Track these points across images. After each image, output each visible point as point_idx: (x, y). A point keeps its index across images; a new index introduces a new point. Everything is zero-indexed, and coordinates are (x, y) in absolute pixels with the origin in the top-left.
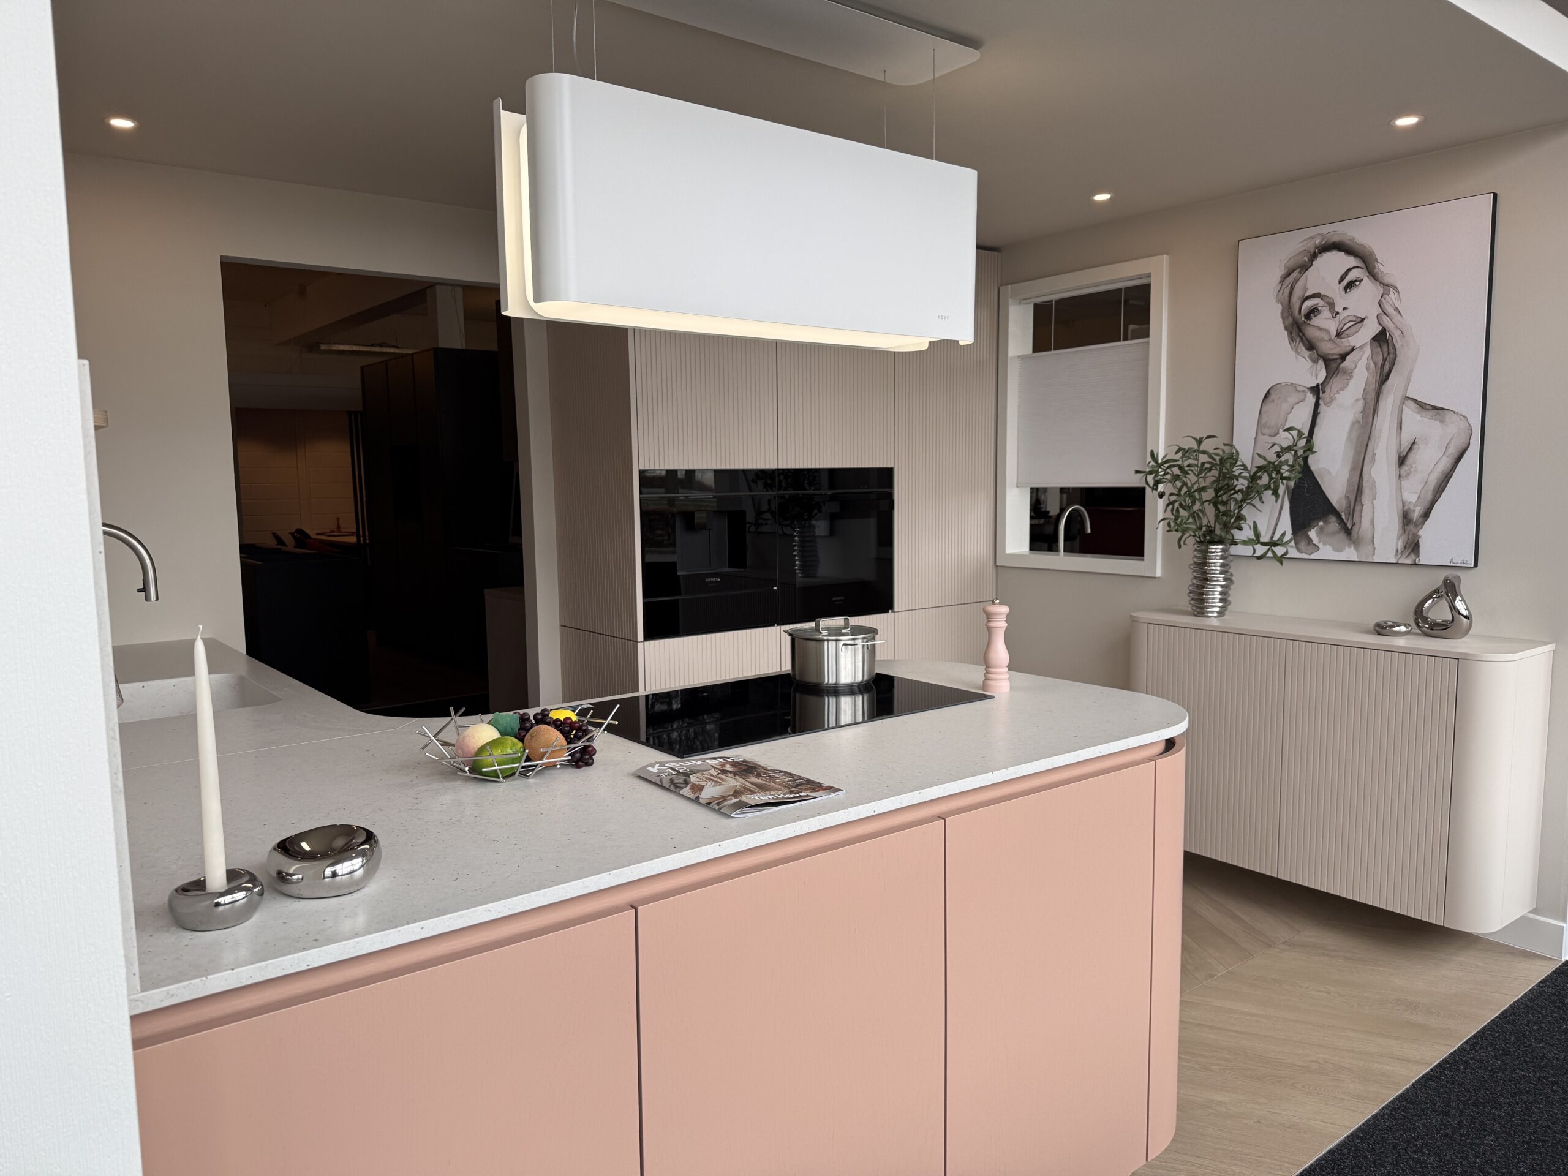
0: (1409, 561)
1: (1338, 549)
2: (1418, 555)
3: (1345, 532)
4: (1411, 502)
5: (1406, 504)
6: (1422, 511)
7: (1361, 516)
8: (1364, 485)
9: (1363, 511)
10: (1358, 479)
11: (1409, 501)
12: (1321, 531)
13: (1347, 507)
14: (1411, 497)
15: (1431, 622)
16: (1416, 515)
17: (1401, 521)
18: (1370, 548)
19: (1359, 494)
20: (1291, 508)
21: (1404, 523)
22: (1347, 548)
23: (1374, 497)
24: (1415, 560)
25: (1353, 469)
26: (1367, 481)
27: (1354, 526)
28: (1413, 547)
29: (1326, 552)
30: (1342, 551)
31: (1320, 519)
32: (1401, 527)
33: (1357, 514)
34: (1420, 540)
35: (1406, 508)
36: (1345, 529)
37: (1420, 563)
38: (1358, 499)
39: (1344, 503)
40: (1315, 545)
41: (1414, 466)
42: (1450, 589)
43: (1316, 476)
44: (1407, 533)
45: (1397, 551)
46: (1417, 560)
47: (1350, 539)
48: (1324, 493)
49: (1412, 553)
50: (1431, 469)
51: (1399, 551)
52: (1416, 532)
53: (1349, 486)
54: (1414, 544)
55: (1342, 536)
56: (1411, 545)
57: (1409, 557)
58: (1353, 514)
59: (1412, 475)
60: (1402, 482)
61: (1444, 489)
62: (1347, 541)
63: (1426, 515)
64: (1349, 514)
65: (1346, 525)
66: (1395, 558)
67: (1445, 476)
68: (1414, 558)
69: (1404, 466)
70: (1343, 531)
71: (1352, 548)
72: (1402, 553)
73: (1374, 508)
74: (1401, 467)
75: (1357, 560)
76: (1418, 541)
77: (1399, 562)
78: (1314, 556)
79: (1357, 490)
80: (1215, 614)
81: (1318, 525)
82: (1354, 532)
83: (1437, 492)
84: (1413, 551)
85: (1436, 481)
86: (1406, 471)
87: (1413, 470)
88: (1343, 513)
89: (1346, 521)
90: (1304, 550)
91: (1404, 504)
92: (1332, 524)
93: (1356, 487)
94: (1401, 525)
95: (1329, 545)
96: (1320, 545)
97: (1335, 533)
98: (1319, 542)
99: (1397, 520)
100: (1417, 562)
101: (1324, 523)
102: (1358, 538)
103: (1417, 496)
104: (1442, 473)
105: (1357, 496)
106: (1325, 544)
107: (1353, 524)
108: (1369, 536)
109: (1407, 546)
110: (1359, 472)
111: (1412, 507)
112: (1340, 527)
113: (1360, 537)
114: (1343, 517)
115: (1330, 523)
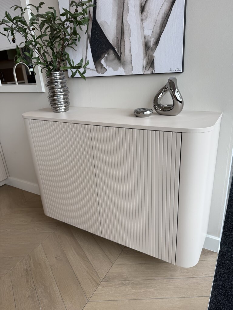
0: (149, 72)
1: (115, 70)
2: (153, 68)
3: (118, 59)
4: (148, 36)
5: (147, 37)
6: (154, 40)
7: (125, 48)
8: (124, 28)
9: (125, 45)
10: (121, 25)
11: (148, 35)
12: (106, 60)
13: (117, 44)
14: (148, 32)
15: (163, 107)
16: (151, 44)
17: (144, 48)
18: (130, 66)
19: (122, 35)
20: (91, 48)
21: (146, 49)
22: (119, 68)
23: (130, 36)
24: (152, 71)
25: (118, 19)
26: (126, 26)
27: (122, 55)
28: (151, 63)
29: (110, 71)
30: (117, 70)
31: (105, 52)
32: (144, 53)
33: (122, 47)
34: (154, 59)
35: (146, 40)
36: (117, 57)
37: (155, 73)
38: (122, 38)
39: (116, 41)
40: (105, 68)
41: (149, 11)
42: (172, 86)
43: (101, 27)
44: (148, 55)
45: (143, 67)
46: (153, 71)
47: (121, 63)
48: (106, 36)
49: (151, 67)
50: (158, 12)
51: (144, 67)
52: (152, 54)
53: (117, 30)
54: (151, 62)
55: (116, 61)
56: (150, 62)
57: (149, 70)
58: (121, 47)
59: (148, 18)
60: (144, 24)
61: (166, 25)
62: (119, 64)
63: (157, 43)
64: (119, 48)
65: (117, 54)
66: (143, 71)
67: (166, 15)
68: (152, 70)
69: (144, 12)
70: (117, 58)
71: (122, 68)
72: (146, 67)
73: (130, 42)
74: (143, 14)
75: (125, 74)
76: (153, 60)
77: (145, 73)
78: (105, 74)
79: (121, 32)
80: (63, 110)
81: (105, 56)
82: (122, 58)
83: (162, 27)
84: (151, 66)
85: (161, 20)
86: (145, 16)
87: (148, 14)
88: (116, 48)
89: (117, 52)
90: (100, 72)
91: (145, 37)
92: (111, 55)
93: (121, 30)
94: (144, 51)
95: (111, 67)
96: (107, 68)
97: (113, 60)
98: (106, 66)
99: (142, 48)
100: (153, 72)
101: (107, 54)
102: (124, 62)
103: (152, 31)
104: (164, 14)
105: (121, 36)
106: (109, 67)
107: (121, 54)
108: (129, 59)
109: (148, 64)
110: (121, 21)
111: (149, 39)
112: (115, 56)
113: (125, 61)
114: (116, 50)
115: (110, 54)
